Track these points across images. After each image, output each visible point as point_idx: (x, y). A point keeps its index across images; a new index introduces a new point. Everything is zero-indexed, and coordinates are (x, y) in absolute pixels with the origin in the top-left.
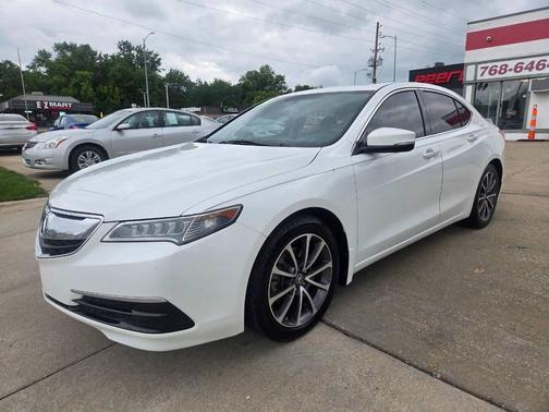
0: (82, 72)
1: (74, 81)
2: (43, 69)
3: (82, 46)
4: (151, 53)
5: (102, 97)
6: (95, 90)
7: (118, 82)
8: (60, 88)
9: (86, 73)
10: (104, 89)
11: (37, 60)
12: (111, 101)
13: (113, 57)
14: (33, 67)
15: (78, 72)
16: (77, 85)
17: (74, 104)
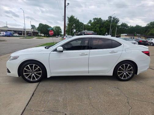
0: (97, 25)
1: (95, 27)
2: (90, 25)
3: (99, 18)
4: (117, 19)
5: (101, 31)
6: (99, 29)
7: (106, 27)
8: (92, 29)
9: (98, 25)
10: (102, 29)
11: (89, 22)
12: (103, 32)
13: (106, 21)
14: (88, 24)
15: (96, 25)
16: (96, 28)
17: (93, 33)
